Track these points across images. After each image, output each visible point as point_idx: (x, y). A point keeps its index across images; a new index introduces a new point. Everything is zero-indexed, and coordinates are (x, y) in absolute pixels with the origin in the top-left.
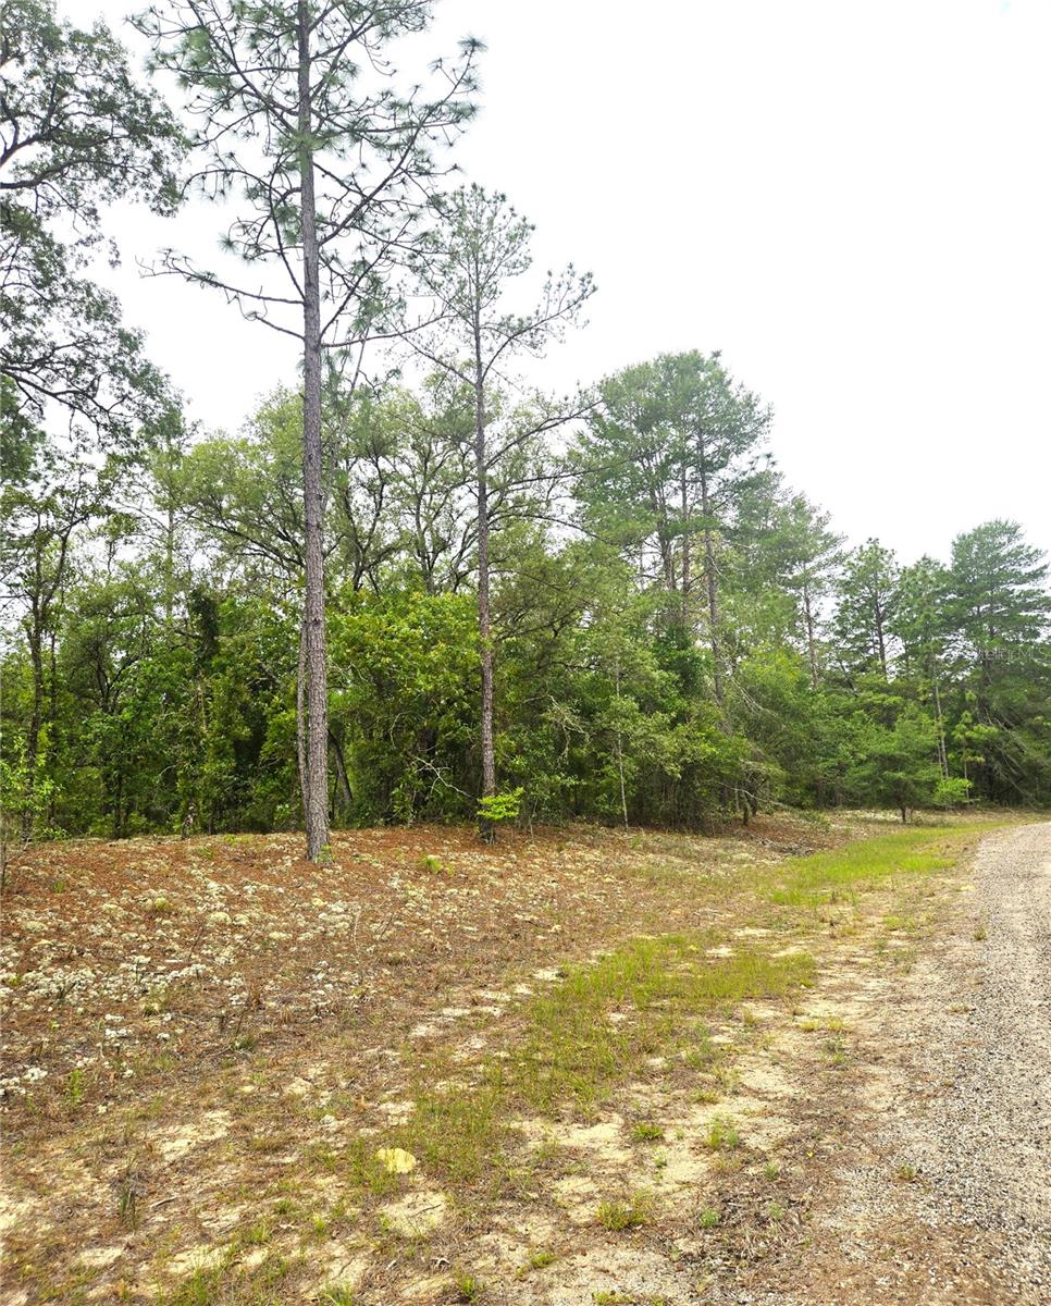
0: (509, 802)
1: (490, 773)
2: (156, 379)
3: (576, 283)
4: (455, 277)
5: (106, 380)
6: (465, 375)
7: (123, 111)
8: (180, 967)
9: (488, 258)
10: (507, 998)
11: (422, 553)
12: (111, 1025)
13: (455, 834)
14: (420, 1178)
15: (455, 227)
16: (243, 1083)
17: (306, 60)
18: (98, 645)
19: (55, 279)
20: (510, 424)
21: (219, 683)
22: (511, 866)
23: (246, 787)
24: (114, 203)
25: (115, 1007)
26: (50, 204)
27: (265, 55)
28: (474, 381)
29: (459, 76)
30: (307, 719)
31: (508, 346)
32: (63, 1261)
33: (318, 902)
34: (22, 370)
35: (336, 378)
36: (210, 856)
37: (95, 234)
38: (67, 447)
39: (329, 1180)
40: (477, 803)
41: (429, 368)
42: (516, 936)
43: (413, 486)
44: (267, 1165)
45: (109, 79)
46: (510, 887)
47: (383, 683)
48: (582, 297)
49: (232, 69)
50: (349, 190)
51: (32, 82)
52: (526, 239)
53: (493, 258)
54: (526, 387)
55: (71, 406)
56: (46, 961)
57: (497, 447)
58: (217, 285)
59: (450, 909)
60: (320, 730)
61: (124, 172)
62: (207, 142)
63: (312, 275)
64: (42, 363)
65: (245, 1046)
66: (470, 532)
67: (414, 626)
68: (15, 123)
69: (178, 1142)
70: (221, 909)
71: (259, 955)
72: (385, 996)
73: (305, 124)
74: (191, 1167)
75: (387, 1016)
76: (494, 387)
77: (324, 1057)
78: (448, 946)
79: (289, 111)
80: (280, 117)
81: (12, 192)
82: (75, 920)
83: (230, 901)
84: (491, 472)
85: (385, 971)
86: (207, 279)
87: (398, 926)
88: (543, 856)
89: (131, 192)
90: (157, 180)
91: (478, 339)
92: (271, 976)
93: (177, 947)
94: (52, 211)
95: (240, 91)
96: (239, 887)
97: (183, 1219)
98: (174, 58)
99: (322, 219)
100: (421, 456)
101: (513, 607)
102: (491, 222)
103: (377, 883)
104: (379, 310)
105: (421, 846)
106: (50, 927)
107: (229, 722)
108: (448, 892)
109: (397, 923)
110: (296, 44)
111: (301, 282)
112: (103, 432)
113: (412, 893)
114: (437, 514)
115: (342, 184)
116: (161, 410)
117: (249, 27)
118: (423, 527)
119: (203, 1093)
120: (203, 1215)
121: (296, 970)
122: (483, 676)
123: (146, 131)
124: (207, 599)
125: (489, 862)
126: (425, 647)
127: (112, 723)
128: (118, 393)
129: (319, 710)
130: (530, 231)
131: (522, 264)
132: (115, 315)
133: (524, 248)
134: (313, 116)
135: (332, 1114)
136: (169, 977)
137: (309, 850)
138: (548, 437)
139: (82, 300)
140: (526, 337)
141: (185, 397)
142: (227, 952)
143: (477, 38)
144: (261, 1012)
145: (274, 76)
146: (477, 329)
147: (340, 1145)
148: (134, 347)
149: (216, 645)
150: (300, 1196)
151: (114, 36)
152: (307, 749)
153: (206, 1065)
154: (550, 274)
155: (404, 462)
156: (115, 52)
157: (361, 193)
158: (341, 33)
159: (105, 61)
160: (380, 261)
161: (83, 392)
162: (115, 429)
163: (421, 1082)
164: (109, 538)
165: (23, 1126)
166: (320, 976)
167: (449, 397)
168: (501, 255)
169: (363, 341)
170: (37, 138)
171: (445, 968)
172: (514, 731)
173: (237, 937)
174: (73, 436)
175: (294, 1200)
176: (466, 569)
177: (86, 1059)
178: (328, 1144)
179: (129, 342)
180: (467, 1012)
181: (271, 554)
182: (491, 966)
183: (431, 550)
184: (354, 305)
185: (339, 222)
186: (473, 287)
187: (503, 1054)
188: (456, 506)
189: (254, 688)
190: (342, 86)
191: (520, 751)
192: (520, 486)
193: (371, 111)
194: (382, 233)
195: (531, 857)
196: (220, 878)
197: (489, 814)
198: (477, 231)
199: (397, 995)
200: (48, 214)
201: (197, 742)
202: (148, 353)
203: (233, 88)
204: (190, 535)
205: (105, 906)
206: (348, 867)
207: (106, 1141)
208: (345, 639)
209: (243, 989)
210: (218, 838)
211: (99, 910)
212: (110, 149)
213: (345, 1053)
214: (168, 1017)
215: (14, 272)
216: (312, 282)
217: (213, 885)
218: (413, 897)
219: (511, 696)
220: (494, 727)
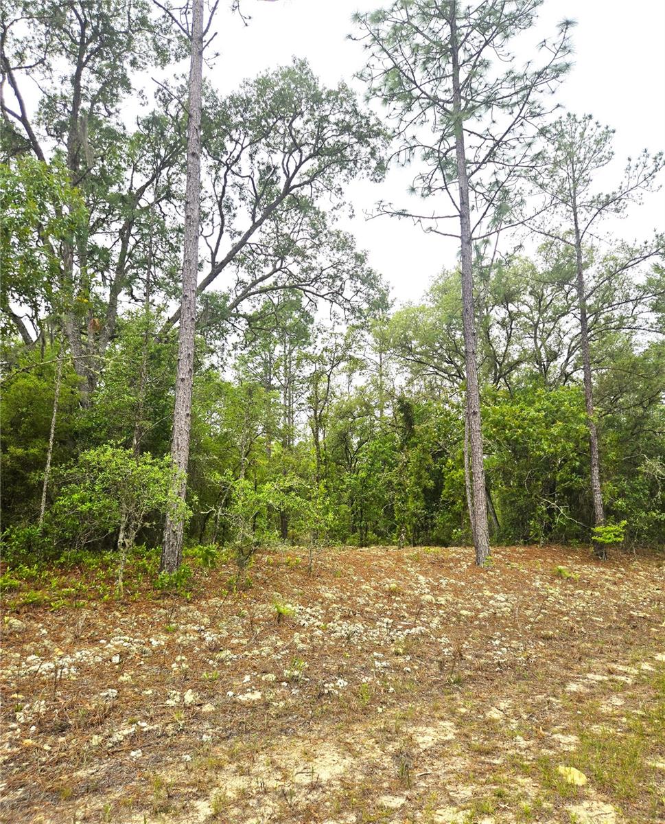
0: (616, 530)
1: (599, 510)
2: (375, 278)
3: (650, 162)
4: (557, 178)
5: (348, 283)
6: (567, 240)
7: (354, 129)
8: (410, 627)
9: (581, 159)
10: (636, 672)
11: (539, 362)
12: (378, 659)
13: (575, 552)
14: (592, 791)
15: (556, 145)
16: (459, 706)
17: (456, 67)
18: (346, 434)
19: (321, 232)
20: (601, 267)
21: (413, 454)
22: (622, 576)
23: (432, 518)
24: (351, 182)
25: (378, 648)
26: (318, 190)
27: (432, 72)
28: (573, 243)
29: (558, 47)
30: (472, 474)
31: (598, 215)
32: (372, 800)
33: (487, 593)
34: (306, 285)
35: (480, 257)
36: (417, 560)
37: (341, 202)
38: (328, 324)
39: (526, 780)
40: (590, 530)
41: (540, 240)
42: (634, 627)
43: (532, 319)
44: (483, 763)
45: (347, 112)
46: (623, 592)
47: (519, 450)
48: (656, 170)
49: (414, 86)
50: (486, 139)
51: (307, 126)
52: (608, 140)
53: (585, 159)
54: (613, 240)
55: (331, 301)
56: (337, 617)
57: (592, 284)
58: (408, 215)
59: (581, 605)
60: (480, 482)
61: (355, 162)
62: (399, 134)
63: (465, 197)
64: (316, 279)
65: (458, 682)
66: (573, 344)
67: (539, 411)
68: (301, 151)
69: (426, 738)
70: (428, 593)
71: (455, 623)
72: (544, 660)
73: (458, 106)
74: (436, 755)
75: (547, 674)
76: (589, 244)
77: (509, 697)
78: (583, 630)
79: (448, 102)
80: (442, 107)
81: (299, 189)
82: (348, 594)
83: (433, 589)
84: (588, 302)
85: (540, 643)
86: (402, 214)
87: (544, 614)
88: (645, 570)
89: (359, 174)
90: (373, 163)
91: (575, 215)
92: (466, 639)
93: (406, 615)
94: (319, 194)
95: (418, 98)
96: (437, 580)
97: (437, 788)
98: (380, 90)
99: (469, 162)
100: (536, 298)
101: (610, 393)
102: (582, 135)
103: (525, 583)
104: (508, 209)
105: (551, 559)
106: (337, 597)
107: (420, 477)
108: (577, 592)
109: (543, 611)
110: (451, 59)
111: (458, 202)
112: (347, 313)
113: (551, 591)
114: (549, 335)
115: (481, 137)
116: (377, 296)
117: (421, 57)
118: (539, 345)
119: (436, 709)
120: (448, 787)
121: (481, 636)
122: (590, 443)
123: (366, 136)
124: (407, 404)
125: (604, 573)
126: (546, 424)
127: (356, 479)
128: (355, 289)
129: (479, 469)
130: (612, 134)
131: (606, 158)
132: (353, 245)
133: (607, 148)
134: (462, 100)
135: (520, 735)
136: (405, 633)
137: (478, 559)
138: (630, 272)
139: (335, 241)
140: (612, 206)
141: (391, 285)
142: (436, 620)
143: (569, 19)
144: (463, 661)
145: (437, 83)
146: (575, 208)
147: (530, 758)
148: (363, 261)
149: (413, 431)
150: (510, 788)
151: (349, 87)
152: (472, 494)
153: (435, 691)
154: (629, 159)
155: (525, 304)
156: (350, 95)
157: (494, 139)
158: (478, 44)
159: (344, 103)
160: (509, 178)
161: (336, 292)
162: (353, 310)
163: (580, 723)
164: (348, 373)
165: (340, 713)
166: (497, 642)
167: (556, 257)
168: (590, 155)
169: (498, 232)
170: (311, 156)
171: (583, 645)
172: (616, 480)
173: (441, 611)
174: (332, 317)
175: (505, 789)
176: (572, 370)
177: (367, 678)
178: (522, 756)
179: (360, 259)
180: (606, 678)
181: (441, 373)
182: (618, 647)
183: (545, 360)
184: (492, 210)
185: (480, 161)
186: (571, 181)
187: (640, 712)
188: (562, 329)
189: (434, 456)
190: (481, 76)
191: (622, 494)
192: (610, 309)
193: (499, 86)
194: (507, 161)
195: (637, 571)
196: (425, 574)
197: (600, 539)
198: (572, 144)
199: (552, 661)
200: (317, 196)
201: (404, 490)
202: (371, 264)
203: (414, 98)
204: (393, 366)
205: (364, 587)
206: (504, 571)
207: (384, 730)
208: (492, 422)
209: (450, 645)
210: (420, 549)
211: (361, 589)
212: (347, 152)
213: (523, 695)
214: (408, 658)
215: (301, 232)
216: (464, 202)
217: (421, 578)
218: (552, 594)
219: (612, 455)
220: (601, 479)
